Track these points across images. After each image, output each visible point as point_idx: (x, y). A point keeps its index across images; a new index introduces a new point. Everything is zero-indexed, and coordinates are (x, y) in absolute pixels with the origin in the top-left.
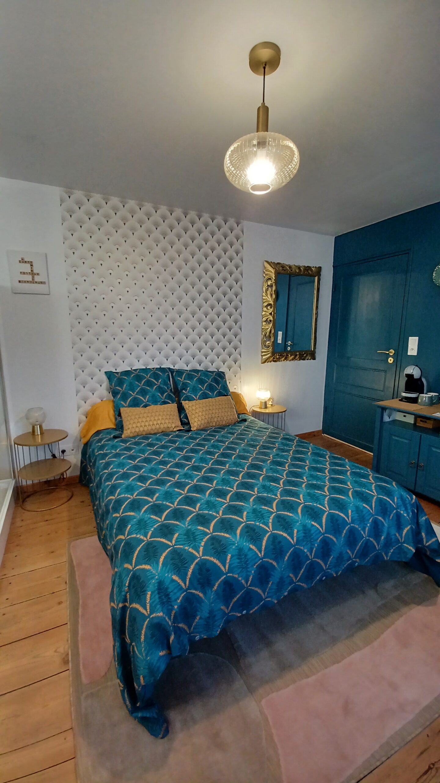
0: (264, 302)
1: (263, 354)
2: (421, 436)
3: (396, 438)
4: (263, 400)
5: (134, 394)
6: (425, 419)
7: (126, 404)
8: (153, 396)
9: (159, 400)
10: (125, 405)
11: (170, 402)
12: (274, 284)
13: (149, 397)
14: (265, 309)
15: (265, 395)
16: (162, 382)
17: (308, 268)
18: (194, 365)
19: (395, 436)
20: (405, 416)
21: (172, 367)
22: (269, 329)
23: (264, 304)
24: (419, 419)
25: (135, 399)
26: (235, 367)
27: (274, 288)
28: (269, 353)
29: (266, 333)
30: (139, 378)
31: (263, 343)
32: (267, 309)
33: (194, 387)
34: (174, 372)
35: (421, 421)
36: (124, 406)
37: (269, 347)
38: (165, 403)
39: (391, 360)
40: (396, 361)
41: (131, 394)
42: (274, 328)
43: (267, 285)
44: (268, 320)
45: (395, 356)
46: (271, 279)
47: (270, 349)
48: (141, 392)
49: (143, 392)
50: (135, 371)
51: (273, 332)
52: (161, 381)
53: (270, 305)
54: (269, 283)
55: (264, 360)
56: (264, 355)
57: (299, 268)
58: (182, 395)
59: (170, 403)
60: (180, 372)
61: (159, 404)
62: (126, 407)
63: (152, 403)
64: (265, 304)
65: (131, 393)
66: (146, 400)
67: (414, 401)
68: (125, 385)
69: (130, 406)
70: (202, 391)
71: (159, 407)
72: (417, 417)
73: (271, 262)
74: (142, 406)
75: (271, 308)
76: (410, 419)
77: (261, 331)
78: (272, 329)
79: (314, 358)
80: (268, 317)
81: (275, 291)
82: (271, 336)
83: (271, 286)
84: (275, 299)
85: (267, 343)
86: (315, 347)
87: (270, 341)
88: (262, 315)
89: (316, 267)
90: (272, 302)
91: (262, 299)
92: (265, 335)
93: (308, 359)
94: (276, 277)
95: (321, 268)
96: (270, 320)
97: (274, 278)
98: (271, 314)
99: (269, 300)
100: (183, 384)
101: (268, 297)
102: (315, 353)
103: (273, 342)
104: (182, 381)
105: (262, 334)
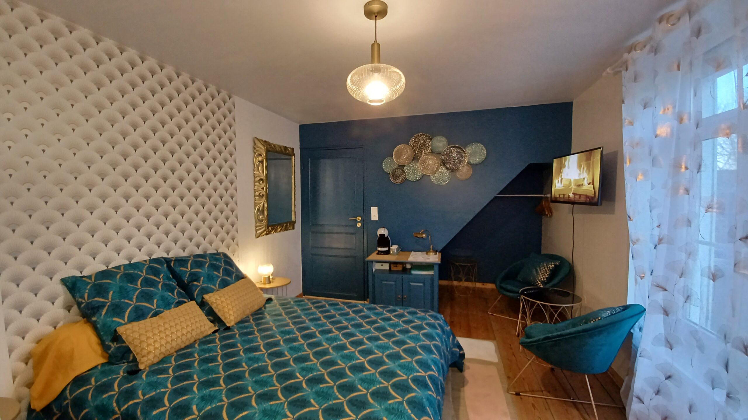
0: (257, 177)
1: (258, 228)
2: (402, 276)
3: (385, 282)
4: (265, 275)
5: (133, 303)
6: (396, 263)
7: (124, 320)
8: (163, 298)
9: (172, 302)
10: (123, 322)
11: (186, 300)
12: (265, 160)
13: (157, 301)
14: (257, 184)
15: (268, 270)
16: (165, 277)
17: (286, 148)
18: (192, 250)
19: (384, 281)
20: (382, 265)
21: (165, 256)
22: (262, 203)
24: (392, 266)
25: (137, 309)
26: (233, 245)
27: (265, 164)
28: (263, 227)
29: (260, 207)
30: (131, 278)
31: (257, 217)
32: (260, 184)
33: (209, 275)
34: (171, 261)
35: (394, 266)
36: (120, 324)
37: (263, 221)
38: (179, 303)
39: (359, 225)
40: (363, 225)
41: (127, 303)
42: (267, 202)
43: (258, 161)
44: (261, 194)
45: (362, 221)
46: (262, 156)
47: (265, 222)
48: (142, 296)
49: (147, 297)
50: (118, 269)
51: (266, 205)
52: (163, 276)
53: (261, 180)
54: (260, 159)
55: (258, 235)
56: (259, 230)
57: (280, 147)
58: (194, 288)
59: (185, 302)
60: (181, 261)
61: (173, 306)
62: (126, 324)
63: (164, 308)
64: (257, 179)
65: (126, 301)
66: (155, 305)
67: (387, 253)
68: (111, 293)
69: (130, 321)
70: (220, 278)
71: (174, 311)
72: (391, 263)
73: (262, 140)
74: (150, 316)
75: (263, 182)
76: (386, 267)
77: (254, 206)
78: (265, 203)
79: (293, 228)
80: (261, 191)
81: (266, 167)
82: (264, 210)
83: (262, 162)
84: (267, 175)
85: (261, 217)
86: (295, 218)
87: (264, 215)
88: (255, 190)
89: (290, 148)
90: (263, 177)
91: (254, 174)
92: (259, 209)
93: (290, 230)
94: (266, 154)
95: (293, 149)
96: (263, 195)
97: (265, 155)
98: (263, 188)
99: (260, 175)
100: (191, 274)
101: (260, 172)
102: (295, 223)
103: (267, 216)
104: (188, 272)
105: (255, 209)
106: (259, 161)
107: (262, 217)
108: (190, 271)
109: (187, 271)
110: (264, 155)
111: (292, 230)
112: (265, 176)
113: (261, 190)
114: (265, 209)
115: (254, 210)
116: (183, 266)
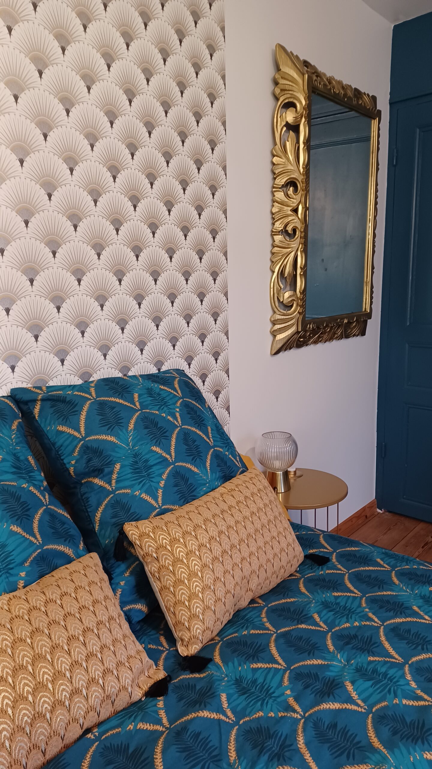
0: (280, 174)
1: (277, 327)
12: (303, 120)
14: (280, 195)
22: (292, 254)
23: (277, 181)
27: (303, 133)
28: (292, 325)
29: (285, 267)
31: (277, 295)
32: (287, 195)
37: (292, 306)
42: (305, 251)
43: (284, 123)
44: (290, 228)
46: (296, 107)
47: (296, 311)
51: (300, 262)
53: (292, 182)
54: (290, 117)
55: (280, 346)
56: (281, 330)
64: (282, 181)
75: (295, 191)
77: (269, 263)
78: (299, 253)
79: (363, 333)
80: (290, 218)
81: (307, 142)
82: (295, 276)
83: (294, 128)
84: (307, 166)
85: (287, 295)
86: (371, 303)
87: (295, 290)
88: (273, 214)
89: (368, 95)
90: (298, 175)
91: (273, 164)
92: (282, 273)
93: (354, 336)
94: (309, 98)
95: (374, 98)
96: (294, 230)
97: (304, 103)
98: (295, 211)
99: (290, 167)
100: (87, 449)
101: (288, 159)
102: (370, 318)
103: (304, 292)
104: (81, 440)
105: (273, 272)
106: (287, 125)
107: (290, 297)
108: (83, 439)
109: (75, 437)
110: (301, 103)
111: (359, 338)
112: (302, 170)
113: (288, 216)
114: (299, 271)
115: (270, 273)
116: (65, 420)
